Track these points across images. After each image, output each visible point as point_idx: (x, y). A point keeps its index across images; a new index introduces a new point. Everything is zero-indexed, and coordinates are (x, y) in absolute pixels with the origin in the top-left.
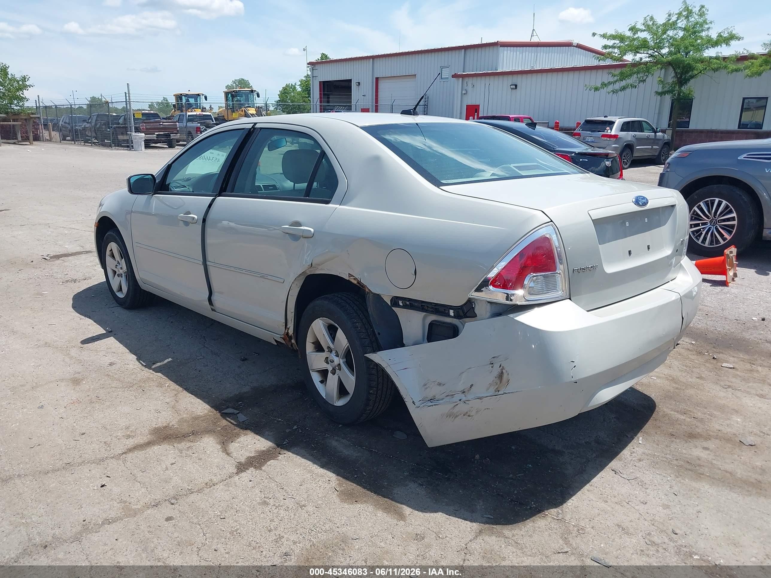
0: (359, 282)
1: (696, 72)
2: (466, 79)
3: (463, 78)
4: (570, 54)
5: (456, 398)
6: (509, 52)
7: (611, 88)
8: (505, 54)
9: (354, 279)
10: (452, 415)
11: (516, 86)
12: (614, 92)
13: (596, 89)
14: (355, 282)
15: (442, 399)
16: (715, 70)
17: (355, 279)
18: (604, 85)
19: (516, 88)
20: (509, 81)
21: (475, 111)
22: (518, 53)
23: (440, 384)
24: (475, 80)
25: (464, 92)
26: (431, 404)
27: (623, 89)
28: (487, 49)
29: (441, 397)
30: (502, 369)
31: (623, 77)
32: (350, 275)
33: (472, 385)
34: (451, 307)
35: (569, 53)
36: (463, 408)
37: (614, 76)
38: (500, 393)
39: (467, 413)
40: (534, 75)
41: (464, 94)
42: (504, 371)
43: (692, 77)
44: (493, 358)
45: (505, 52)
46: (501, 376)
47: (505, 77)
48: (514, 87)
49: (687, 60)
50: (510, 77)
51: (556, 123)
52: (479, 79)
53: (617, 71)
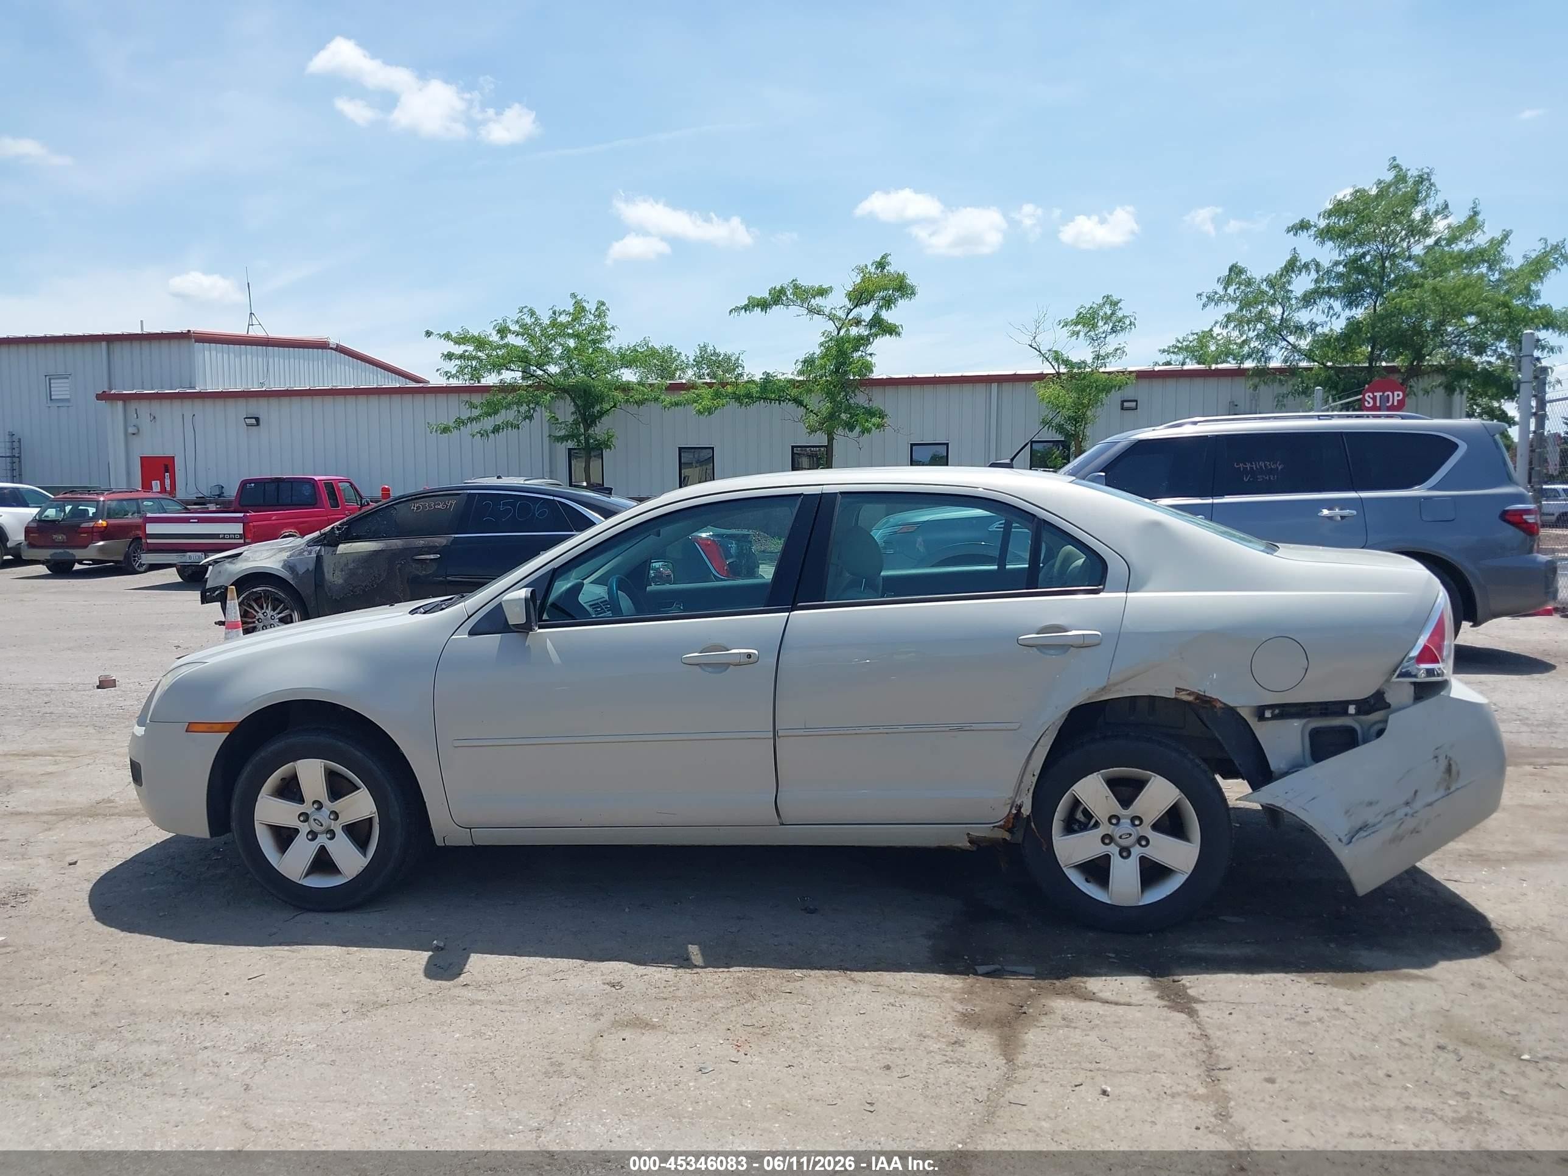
0: (1198, 697)
1: (606, 406)
2: (133, 405)
3: (124, 401)
4: (327, 364)
5: (1400, 813)
6: (214, 353)
7: (476, 427)
8: (207, 355)
9: (1189, 694)
10: (1396, 839)
11: (257, 419)
12: (483, 434)
13: (446, 430)
14: (1191, 698)
15: (1380, 822)
16: (640, 403)
17: (1191, 694)
18: (460, 423)
19: (258, 424)
20: (239, 410)
21: (163, 469)
22: (232, 355)
23: (1370, 804)
24: (155, 406)
25: (131, 430)
26: (1365, 834)
27: (496, 429)
28: (165, 344)
29: (1377, 820)
30: (1449, 761)
31: (493, 409)
32: (1178, 690)
33: (1416, 792)
34: (1349, 702)
35: (325, 361)
36: (1410, 823)
37: (473, 406)
38: (1451, 790)
39: (1415, 829)
40: (296, 400)
41: (132, 434)
42: (1451, 762)
43: (602, 414)
44: (1437, 749)
45: (207, 353)
46: (1449, 769)
47: (231, 403)
48: (253, 421)
49: (598, 386)
50: (242, 403)
51: (384, 489)
52: (166, 404)
53: (477, 399)
